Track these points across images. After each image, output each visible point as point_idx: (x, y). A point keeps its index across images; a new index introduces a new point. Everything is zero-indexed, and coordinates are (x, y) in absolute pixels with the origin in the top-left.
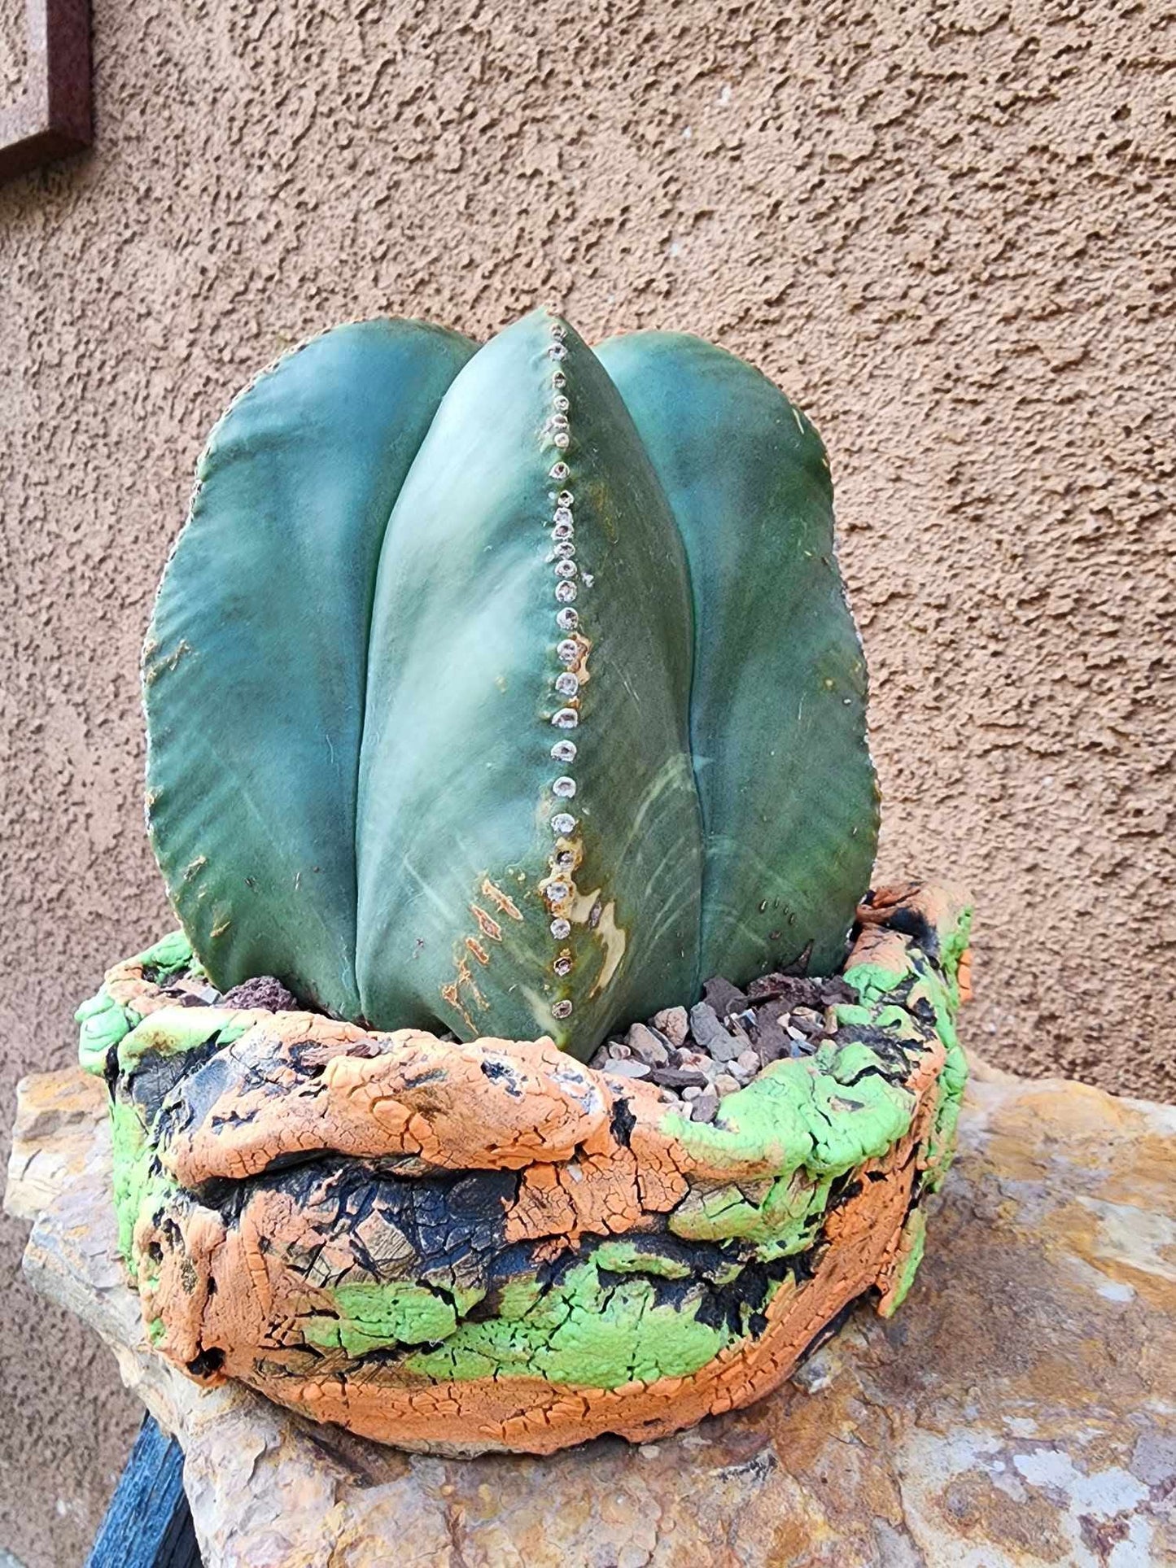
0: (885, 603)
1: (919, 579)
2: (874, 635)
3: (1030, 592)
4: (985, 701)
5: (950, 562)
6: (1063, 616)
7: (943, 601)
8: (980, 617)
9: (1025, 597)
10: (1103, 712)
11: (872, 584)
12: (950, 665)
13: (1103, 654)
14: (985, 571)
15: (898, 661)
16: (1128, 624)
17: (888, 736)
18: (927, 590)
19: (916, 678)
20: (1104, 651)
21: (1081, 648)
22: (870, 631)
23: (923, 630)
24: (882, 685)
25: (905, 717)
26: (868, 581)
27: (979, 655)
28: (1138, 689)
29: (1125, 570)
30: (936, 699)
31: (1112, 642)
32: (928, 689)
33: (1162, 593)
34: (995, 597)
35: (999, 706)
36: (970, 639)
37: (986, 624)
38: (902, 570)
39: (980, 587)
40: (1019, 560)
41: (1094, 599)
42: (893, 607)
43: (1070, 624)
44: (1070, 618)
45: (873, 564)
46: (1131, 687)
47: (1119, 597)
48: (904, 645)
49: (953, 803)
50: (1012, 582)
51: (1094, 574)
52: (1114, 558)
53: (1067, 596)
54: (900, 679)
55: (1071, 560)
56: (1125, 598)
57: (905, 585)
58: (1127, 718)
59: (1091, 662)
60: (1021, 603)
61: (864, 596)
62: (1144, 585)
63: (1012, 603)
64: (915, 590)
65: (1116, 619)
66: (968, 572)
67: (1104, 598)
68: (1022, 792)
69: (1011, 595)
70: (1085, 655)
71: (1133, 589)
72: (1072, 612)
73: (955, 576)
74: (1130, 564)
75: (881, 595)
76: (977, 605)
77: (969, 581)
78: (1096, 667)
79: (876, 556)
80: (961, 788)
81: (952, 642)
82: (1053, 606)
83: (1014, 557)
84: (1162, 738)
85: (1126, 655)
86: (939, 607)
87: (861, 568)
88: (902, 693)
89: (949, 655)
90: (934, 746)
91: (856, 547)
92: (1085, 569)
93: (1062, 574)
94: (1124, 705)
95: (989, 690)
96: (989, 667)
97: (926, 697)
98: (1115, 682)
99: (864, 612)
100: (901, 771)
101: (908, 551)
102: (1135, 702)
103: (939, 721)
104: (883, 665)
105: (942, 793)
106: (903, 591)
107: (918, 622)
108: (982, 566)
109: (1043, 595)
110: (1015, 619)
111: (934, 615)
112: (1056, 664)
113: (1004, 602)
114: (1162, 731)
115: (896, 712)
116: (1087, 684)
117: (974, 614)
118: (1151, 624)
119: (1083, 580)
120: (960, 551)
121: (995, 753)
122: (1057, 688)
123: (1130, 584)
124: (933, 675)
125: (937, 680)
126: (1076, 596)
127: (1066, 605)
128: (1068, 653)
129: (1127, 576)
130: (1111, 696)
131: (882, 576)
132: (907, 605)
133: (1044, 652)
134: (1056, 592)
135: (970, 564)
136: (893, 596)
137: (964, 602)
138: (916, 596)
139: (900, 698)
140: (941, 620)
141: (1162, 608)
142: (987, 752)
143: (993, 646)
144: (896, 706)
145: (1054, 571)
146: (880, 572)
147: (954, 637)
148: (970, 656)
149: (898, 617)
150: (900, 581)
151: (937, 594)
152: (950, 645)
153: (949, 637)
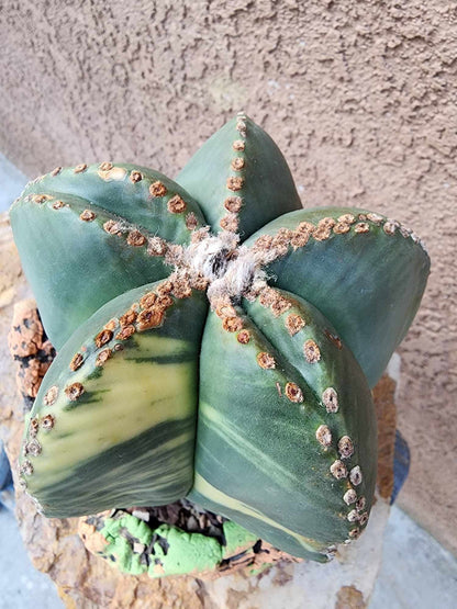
0: (410, 40)
1: (443, 34)
2: (395, 56)
4: (438, 134)
11: (410, 19)
15: (401, 82)
18: (444, 46)
19: (405, 99)
22: (392, 53)
24: (383, 91)
25: (388, 114)
26: (408, 15)
30: (411, 117)
32: (408, 109)
35: (444, 141)
38: (435, 22)
42: (414, 44)
48: (409, 74)
49: (392, 168)
54: (396, 94)
57: (430, 34)
61: (399, 24)
68: (430, 183)
75: (410, 32)
80: (400, 164)
81: (440, 90)
88: (392, 102)
89: (433, 97)
90: (396, 138)
95: (444, 130)
97: (405, 111)
99: (393, 37)
100: (372, 140)
103: (406, 129)
104: (389, 79)
105: (389, 161)
106: (427, 38)
115: (384, 110)
121: (427, 161)
124: (416, 103)
125: (417, 108)
131: (419, 17)
132: (425, 49)
136: (418, 38)
138: (434, 45)
139: (390, 105)
140: (443, 72)
142: (422, 158)
144: (386, 107)
146: (420, 13)
147: (443, 88)
148: (445, 104)
149: (415, 54)
150: (430, 28)
151: (448, 53)
152: (437, 91)
153: (439, 86)
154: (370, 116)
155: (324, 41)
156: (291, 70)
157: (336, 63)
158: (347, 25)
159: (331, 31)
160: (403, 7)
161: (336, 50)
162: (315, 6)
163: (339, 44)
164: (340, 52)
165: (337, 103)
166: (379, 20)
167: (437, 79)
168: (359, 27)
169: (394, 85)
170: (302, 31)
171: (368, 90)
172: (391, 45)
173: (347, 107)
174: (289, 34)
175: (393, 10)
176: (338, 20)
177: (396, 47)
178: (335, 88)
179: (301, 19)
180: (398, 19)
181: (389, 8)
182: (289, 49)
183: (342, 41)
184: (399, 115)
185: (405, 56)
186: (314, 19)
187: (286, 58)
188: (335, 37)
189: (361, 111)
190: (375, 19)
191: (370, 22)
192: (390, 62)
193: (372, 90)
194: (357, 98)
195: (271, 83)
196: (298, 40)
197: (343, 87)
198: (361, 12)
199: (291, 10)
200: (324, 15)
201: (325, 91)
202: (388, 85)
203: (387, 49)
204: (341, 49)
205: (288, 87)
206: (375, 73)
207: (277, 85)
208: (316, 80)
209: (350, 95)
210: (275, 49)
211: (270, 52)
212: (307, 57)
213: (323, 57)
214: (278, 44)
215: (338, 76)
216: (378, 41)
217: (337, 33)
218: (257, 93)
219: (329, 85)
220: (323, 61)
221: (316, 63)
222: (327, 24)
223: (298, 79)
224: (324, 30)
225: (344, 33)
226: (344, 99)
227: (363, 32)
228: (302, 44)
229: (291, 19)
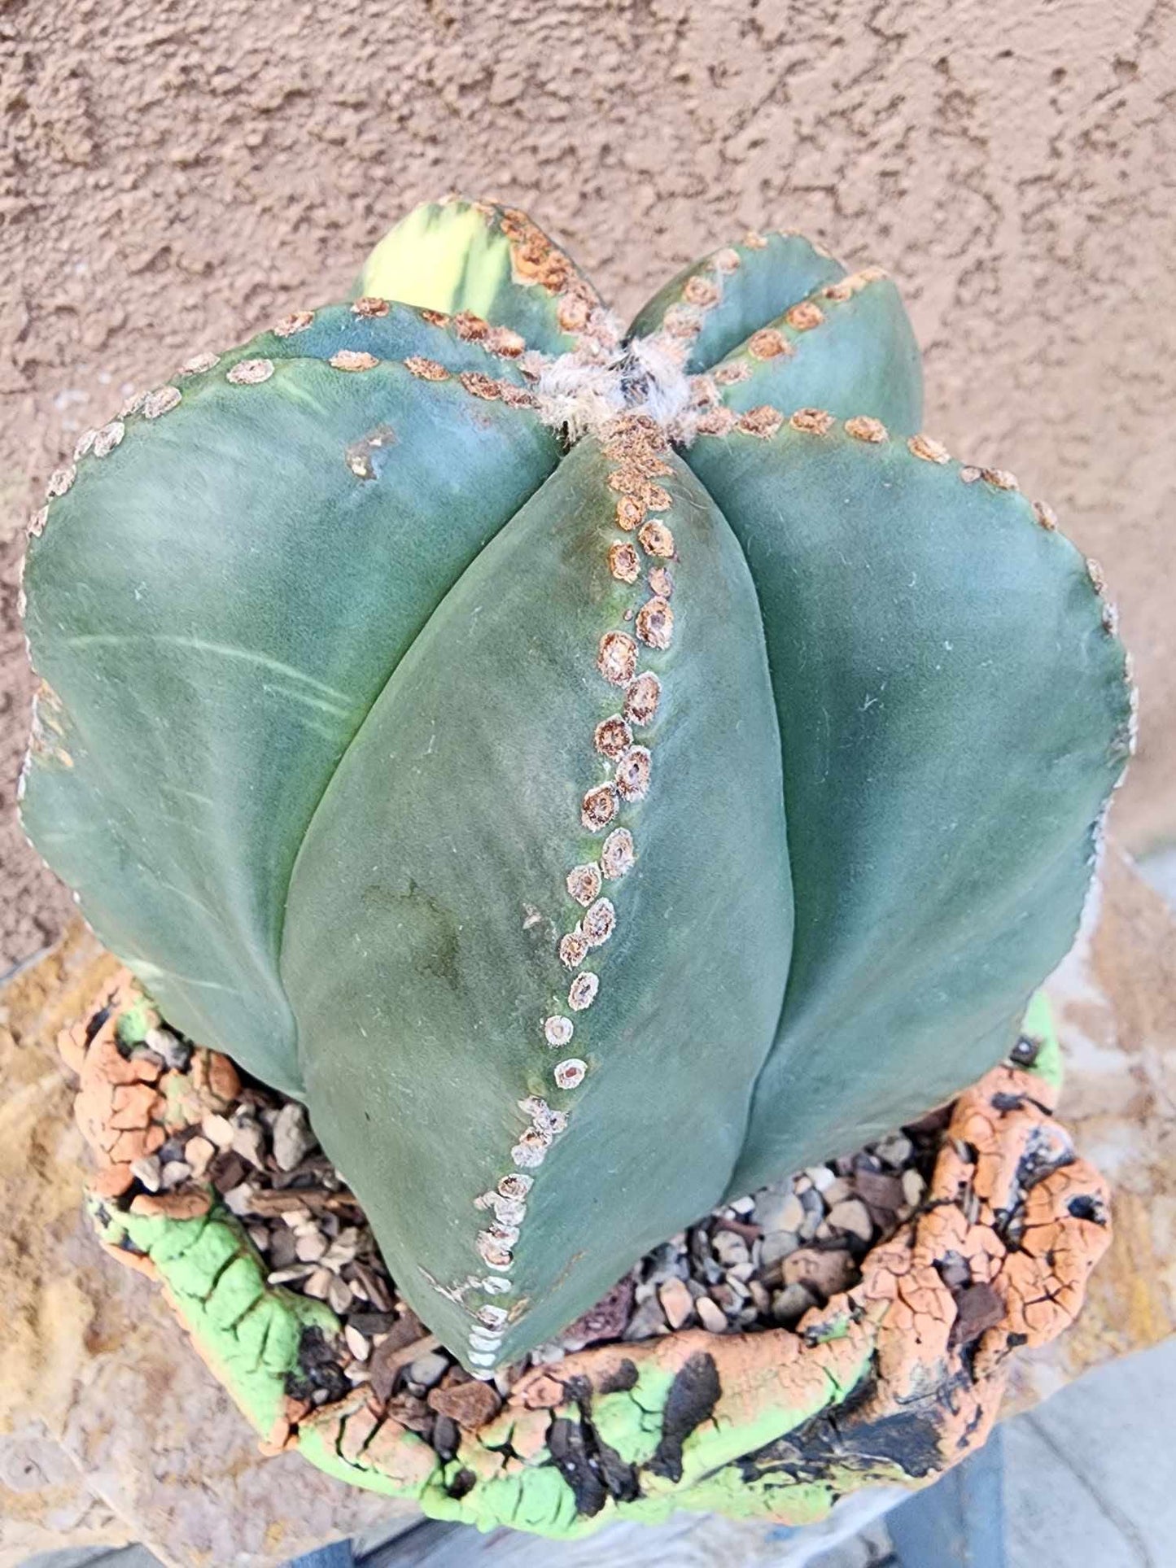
0: (280, 108)
1: (322, 64)
2: (272, 155)
3: (473, 72)
5: (363, 33)
6: (510, 102)
7: (363, 96)
8: (412, 114)
9: (467, 80)
10: (551, 210)
11: (254, 77)
12: (379, 185)
13: (551, 146)
14: (409, 44)
15: (313, 189)
16: (577, 103)
17: (313, 289)
18: (337, 80)
19: (338, 209)
20: (551, 140)
21: (529, 141)
22: (264, 152)
23: (341, 142)
24: (296, 228)
25: (331, 261)
26: (246, 72)
27: (416, 166)
28: (586, 181)
29: (576, 33)
31: (559, 129)
33: (612, 59)
34: (430, 83)
36: (403, 144)
37: (422, 124)
38: (295, 51)
39: (408, 70)
40: (456, 26)
41: (543, 75)
42: (289, 112)
43: (518, 114)
44: (518, 105)
45: (248, 45)
46: (580, 178)
47: (568, 70)
48: (315, 165)
50: (451, 62)
51: (545, 39)
52: (563, 16)
53: (515, 75)
54: (319, 214)
55: (516, 22)
56: (576, 71)
57: (304, 76)
58: (577, 213)
59: (542, 156)
60: (463, 89)
61: (243, 98)
62: (594, 50)
63: (451, 93)
64: (318, 83)
65: (567, 99)
66: (389, 48)
67: (553, 71)
69: (450, 80)
70: (534, 149)
71: (585, 57)
72: (522, 96)
73: (373, 55)
74: (580, 24)
75: (272, 96)
76: (408, 98)
77: (393, 61)
78: (547, 162)
79: (251, 29)
81: (381, 153)
82: (502, 90)
83: (450, 22)
84: (605, 227)
85: (576, 142)
86: (358, 106)
87: (229, 52)
88: (323, 233)
89: (379, 172)
91: (214, 15)
92: (531, 34)
93: (505, 42)
94: (573, 199)
96: (431, 181)
97: (354, 231)
98: (563, 175)
99: (249, 126)
101: (299, 20)
102: (584, 196)
104: (292, 199)
106: (303, 86)
107: (332, 133)
108: (408, 37)
109: (490, 74)
110: (455, 112)
111: (349, 118)
112: (503, 164)
113: (439, 91)
114: (605, 222)
115: (319, 259)
116: (536, 185)
117: (405, 111)
118: (600, 102)
119: (529, 48)
120: (376, 15)
122: (505, 192)
123: (579, 51)
124: (360, 203)
125: (369, 210)
126: (525, 74)
127: (515, 88)
128: (516, 148)
129: (578, 42)
130: (559, 193)
131: (267, 63)
132: (313, 106)
133: (491, 149)
134: (502, 70)
135: (391, 35)
136: (289, 97)
137: (389, 94)
138: (320, 91)
139: (323, 240)
140: (364, 123)
141: (613, 80)
143: (432, 152)
144: (319, 251)
145: (500, 38)
146: (262, 57)
147: (382, 146)
148: (404, 169)
149: (301, 126)
150: (295, 69)
151: (351, 87)
152: (378, 158)
153: (376, 147)
154: (304, 291)
155: (126, 226)
156: (93, 337)
157: (177, 247)
158: (150, 168)
159: (127, 200)
160: (230, 64)
161: (163, 223)
162: (61, 180)
163: (160, 209)
164: (172, 222)
165: (229, 320)
166: (203, 115)
167: (365, 137)
168: (177, 153)
169: (306, 203)
170: (65, 245)
171: (267, 249)
172: (254, 140)
173: (252, 313)
174: (40, 271)
175: (218, 81)
176: (127, 171)
177: (266, 140)
178: (206, 296)
179: (47, 224)
180: (237, 90)
181: (209, 83)
182: (61, 299)
183: (160, 201)
184: (349, 245)
185: (288, 142)
186: (76, 204)
187: (66, 322)
188: (143, 201)
189: (282, 297)
190: (195, 119)
191: (190, 130)
192: (270, 173)
193: (275, 243)
194: (259, 277)
195: (62, 403)
196: (67, 269)
197: (220, 281)
198: (164, 124)
199: (16, 220)
200: (91, 181)
201: (190, 319)
202: (295, 211)
203: (252, 149)
204: (171, 214)
205: (105, 378)
206: (258, 208)
207: (80, 396)
208: (156, 314)
209: (243, 283)
210: (31, 321)
211: (23, 337)
212: (109, 286)
213: (146, 257)
214: (29, 308)
215: (199, 267)
216: (227, 151)
217: (143, 193)
218: (46, 449)
219: (190, 302)
220: (150, 266)
221: (137, 281)
222: (109, 193)
223: (120, 342)
224: (111, 208)
225: (154, 184)
226: (238, 300)
227: (190, 156)
228: (82, 269)
229: (27, 239)
